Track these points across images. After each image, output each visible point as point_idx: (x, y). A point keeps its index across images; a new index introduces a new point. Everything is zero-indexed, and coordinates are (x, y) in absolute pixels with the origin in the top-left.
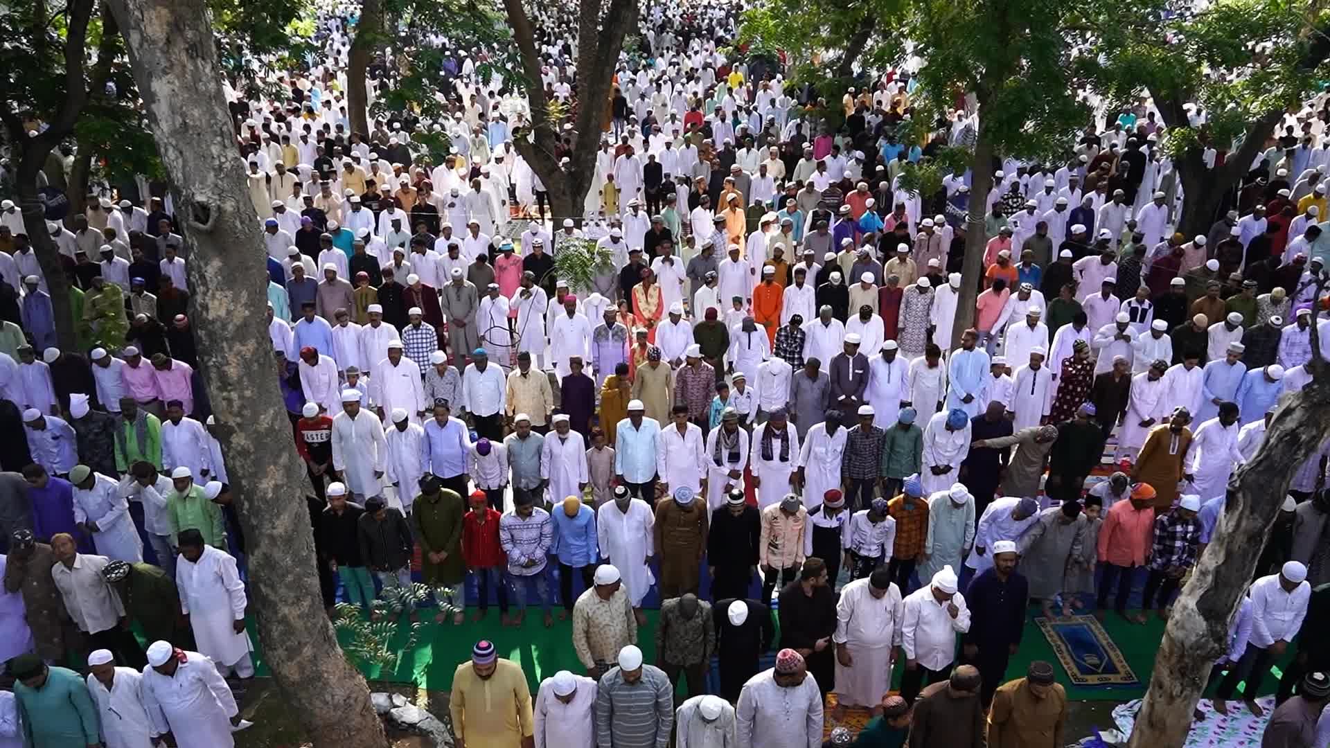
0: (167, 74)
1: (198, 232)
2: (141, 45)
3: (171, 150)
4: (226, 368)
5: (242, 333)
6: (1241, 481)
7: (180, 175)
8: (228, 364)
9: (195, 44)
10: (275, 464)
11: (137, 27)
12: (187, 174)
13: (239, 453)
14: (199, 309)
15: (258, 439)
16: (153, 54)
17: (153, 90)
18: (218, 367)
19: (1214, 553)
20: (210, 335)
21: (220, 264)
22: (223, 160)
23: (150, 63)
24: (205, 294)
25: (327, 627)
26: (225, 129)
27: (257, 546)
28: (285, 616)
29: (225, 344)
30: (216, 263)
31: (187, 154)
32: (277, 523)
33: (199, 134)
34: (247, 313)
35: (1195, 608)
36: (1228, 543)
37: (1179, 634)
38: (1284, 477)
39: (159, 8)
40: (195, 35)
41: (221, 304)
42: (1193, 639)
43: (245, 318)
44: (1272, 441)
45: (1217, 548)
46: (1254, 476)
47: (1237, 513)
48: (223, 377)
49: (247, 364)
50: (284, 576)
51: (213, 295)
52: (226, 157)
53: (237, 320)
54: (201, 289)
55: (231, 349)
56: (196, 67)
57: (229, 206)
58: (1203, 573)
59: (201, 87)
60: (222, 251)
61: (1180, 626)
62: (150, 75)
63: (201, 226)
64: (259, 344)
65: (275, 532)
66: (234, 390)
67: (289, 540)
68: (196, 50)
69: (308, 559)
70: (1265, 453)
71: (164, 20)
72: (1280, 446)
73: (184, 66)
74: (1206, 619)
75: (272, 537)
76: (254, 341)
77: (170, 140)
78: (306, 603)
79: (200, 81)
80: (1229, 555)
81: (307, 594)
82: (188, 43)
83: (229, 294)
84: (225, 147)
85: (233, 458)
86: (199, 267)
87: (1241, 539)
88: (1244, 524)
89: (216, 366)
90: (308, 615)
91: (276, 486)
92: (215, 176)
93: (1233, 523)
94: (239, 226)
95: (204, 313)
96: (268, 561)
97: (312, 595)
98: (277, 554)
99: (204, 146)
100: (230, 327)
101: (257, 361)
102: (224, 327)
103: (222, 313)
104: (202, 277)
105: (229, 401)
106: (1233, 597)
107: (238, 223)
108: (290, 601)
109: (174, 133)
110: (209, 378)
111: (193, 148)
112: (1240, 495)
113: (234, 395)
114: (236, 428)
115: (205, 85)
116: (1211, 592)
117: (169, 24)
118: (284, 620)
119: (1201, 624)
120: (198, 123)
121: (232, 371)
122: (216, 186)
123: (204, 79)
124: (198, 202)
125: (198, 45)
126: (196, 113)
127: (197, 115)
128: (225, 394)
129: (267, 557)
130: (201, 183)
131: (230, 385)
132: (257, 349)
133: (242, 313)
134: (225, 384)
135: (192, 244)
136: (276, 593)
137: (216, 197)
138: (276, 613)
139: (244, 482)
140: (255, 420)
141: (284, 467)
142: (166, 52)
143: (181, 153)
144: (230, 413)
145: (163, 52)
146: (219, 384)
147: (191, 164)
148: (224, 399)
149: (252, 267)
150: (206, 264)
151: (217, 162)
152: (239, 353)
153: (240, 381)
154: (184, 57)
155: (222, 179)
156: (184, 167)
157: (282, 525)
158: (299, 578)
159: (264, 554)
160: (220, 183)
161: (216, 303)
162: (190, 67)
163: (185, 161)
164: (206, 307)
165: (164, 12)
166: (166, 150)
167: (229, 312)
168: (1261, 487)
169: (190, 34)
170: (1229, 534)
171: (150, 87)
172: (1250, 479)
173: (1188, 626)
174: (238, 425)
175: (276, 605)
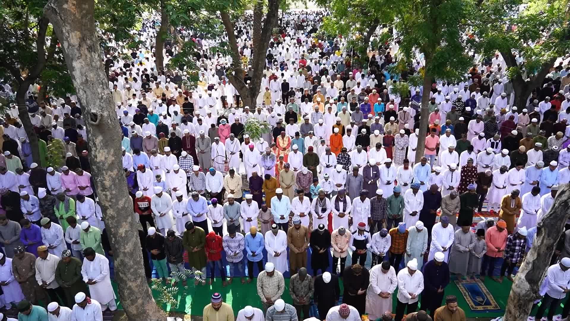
0: (79, 59)
1: (93, 125)
2: (68, 47)
3: (81, 91)
4: (104, 182)
5: (111, 167)
6: (543, 223)
7: (85, 101)
8: (105, 180)
9: (91, 46)
10: (126, 222)
11: (67, 40)
12: (88, 101)
13: (110, 217)
14: (93, 157)
15: (118, 211)
16: (74, 51)
17: (73, 66)
18: (101, 182)
19: (532, 254)
20: (98, 168)
21: (102, 138)
22: (103, 94)
23: (72, 55)
24: (95, 151)
25: (148, 290)
26: (104, 81)
27: (118, 256)
28: (130, 286)
29: (104, 172)
30: (100, 138)
31: (88, 93)
32: (127, 247)
33: (93, 84)
34: (113, 158)
35: (525, 279)
36: (538, 250)
37: (518, 290)
38: (562, 221)
39: (76, 32)
40: (91, 42)
41: (102, 155)
42: (524, 292)
43: (113, 160)
44: (556, 205)
45: (533, 252)
46: (549, 221)
47: (542, 237)
48: (103, 186)
49: (113, 180)
50: (129, 269)
51: (99, 151)
52: (104, 93)
53: (109, 162)
54: (94, 149)
55: (106, 174)
56: (92, 56)
57: (105, 114)
58: (528, 263)
59: (94, 64)
60: (102, 132)
61: (518, 286)
62: (72, 60)
63: (94, 123)
64: (119, 171)
65: (126, 251)
66: (107, 191)
67: (131, 254)
68: (91, 49)
69: (140, 262)
71: (78, 37)
72: (560, 207)
73: (86, 56)
74: (529, 283)
75: (124, 253)
76: (116, 170)
77: (81, 87)
78: (139, 281)
79: (93, 61)
80: (539, 255)
81: (140, 277)
82: (88, 46)
83: (106, 151)
84: (104, 89)
85: (108, 220)
86: (93, 140)
87: (543, 249)
88: (545, 241)
89: (100, 181)
90: (140, 286)
91: (126, 231)
92: (100, 101)
93: (540, 241)
94: (110, 122)
95: (95, 159)
96: (123, 263)
97: (142, 277)
98: (127, 260)
99: (95, 89)
100: (106, 165)
101: (118, 179)
102: (104, 165)
103: (103, 159)
104: (94, 144)
105: (106, 196)
106: (541, 274)
107: (109, 121)
108: (132, 280)
109: (82, 84)
110: (97, 186)
111: (90, 90)
112: (543, 229)
113: (108, 193)
114: (109, 207)
115: (95, 63)
116: (531, 272)
117: (80, 38)
118: (130, 288)
119: (527, 286)
120: (92, 79)
121: (107, 183)
122: (100, 105)
123: (95, 61)
124: (92, 113)
125: (93, 47)
126: (92, 75)
127: (92, 76)
128: (104, 193)
130: (94, 104)
131: (106, 188)
132: (118, 173)
133: (111, 158)
134: (104, 189)
135: (90, 130)
136: (126, 277)
137: (100, 110)
138: (126, 285)
139: (112, 230)
140: (117, 203)
141: (130, 223)
142: (79, 50)
143: (85, 92)
144: (107, 201)
145: (77, 50)
146: (102, 189)
147: (90, 97)
148: (104, 195)
149: (115, 139)
150: (96, 139)
151: (100, 96)
152: (110, 176)
153: (110, 187)
154: (86, 52)
155: (102, 103)
156: (86, 98)
157: (129, 247)
158: (136, 270)
159: (121, 260)
160: (102, 104)
161: (100, 154)
162: (89, 56)
163: (87, 95)
164: (96, 157)
165: (78, 33)
166: (79, 91)
167: (106, 158)
168: (552, 225)
169: (89, 42)
170: (539, 246)
171: (72, 65)
172: (547, 222)
173: (522, 286)
174: (110, 205)
175: (126, 281)
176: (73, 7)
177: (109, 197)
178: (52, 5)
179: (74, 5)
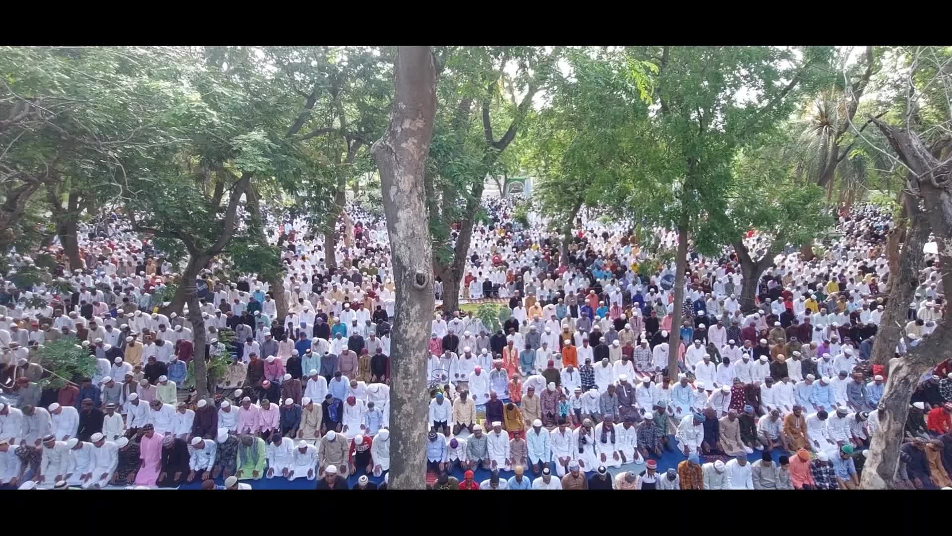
0: (407, 208)
1: (415, 290)
2: (397, 193)
4: (409, 366)
5: (421, 346)
6: (885, 404)
7: (407, 260)
8: (410, 363)
9: (421, 193)
10: (421, 421)
11: (397, 184)
12: (412, 259)
13: (405, 415)
14: (402, 333)
15: (417, 406)
16: (403, 198)
17: (399, 216)
18: (405, 365)
19: (878, 443)
20: (405, 347)
21: (419, 307)
23: (400, 203)
24: (407, 324)
27: (403, 471)
29: (411, 352)
30: (417, 307)
31: (413, 248)
36: (886, 437)
38: (904, 401)
39: (409, 175)
41: (414, 329)
43: (425, 337)
44: (895, 383)
45: (879, 441)
47: (887, 422)
48: (406, 371)
49: (419, 363)
51: (413, 324)
53: (420, 338)
54: (404, 321)
55: (414, 355)
57: (430, 276)
58: (875, 455)
59: (422, 215)
60: (422, 300)
61: (869, 484)
62: (399, 208)
63: (420, 286)
65: (415, 462)
66: (410, 378)
70: (893, 390)
71: (411, 181)
72: (901, 385)
73: (415, 205)
74: (884, 479)
77: (404, 241)
80: (887, 443)
82: (418, 193)
83: (420, 323)
84: (428, 245)
85: (400, 419)
86: (408, 309)
87: (892, 435)
88: (892, 426)
91: (421, 434)
92: (425, 260)
93: (886, 426)
95: (405, 335)
96: (407, 481)
98: (413, 476)
99: (421, 244)
100: (417, 342)
102: (414, 341)
103: (414, 335)
104: (408, 314)
105: (407, 385)
109: (406, 238)
111: (416, 246)
112: (887, 412)
113: (410, 381)
115: (424, 213)
116: (883, 464)
117: (412, 183)
120: (420, 233)
121: (413, 367)
122: (425, 265)
124: (418, 274)
127: (420, 228)
128: (406, 381)
129: (408, 478)
130: (420, 264)
132: (426, 354)
133: (423, 334)
134: (407, 375)
139: (403, 433)
140: (417, 395)
142: (409, 197)
143: (409, 248)
144: (405, 392)
145: (407, 197)
146: (404, 375)
147: (414, 254)
148: (404, 384)
150: (412, 308)
152: (418, 357)
153: (415, 373)
154: (416, 200)
155: (427, 262)
156: (410, 255)
161: (412, 329)
162: (418, 204)
163: (411, 253)
164: (405, 332)
165: (412, 177)
166: (400, 247)
167: (418, 334)
168: (895, 406)
169: (420, 188)
170: (886, 433)
171: (397, 215)
172: (890, 402)
173: (874, 484)
174: (409, 399)
176: (413, 147)
177: (411, 386)
178: (388, 143)
179: (414, 144)
